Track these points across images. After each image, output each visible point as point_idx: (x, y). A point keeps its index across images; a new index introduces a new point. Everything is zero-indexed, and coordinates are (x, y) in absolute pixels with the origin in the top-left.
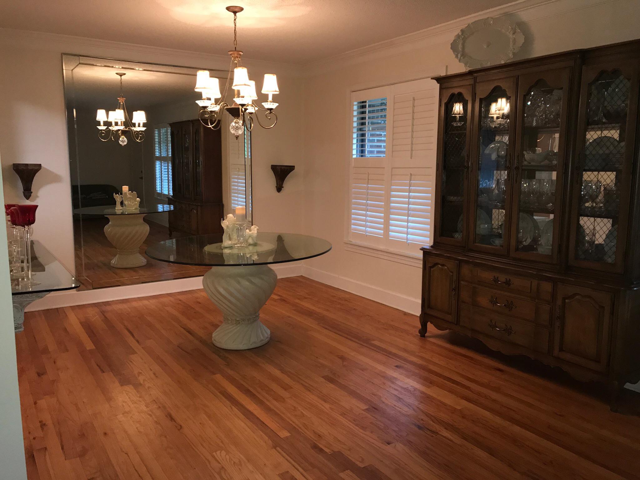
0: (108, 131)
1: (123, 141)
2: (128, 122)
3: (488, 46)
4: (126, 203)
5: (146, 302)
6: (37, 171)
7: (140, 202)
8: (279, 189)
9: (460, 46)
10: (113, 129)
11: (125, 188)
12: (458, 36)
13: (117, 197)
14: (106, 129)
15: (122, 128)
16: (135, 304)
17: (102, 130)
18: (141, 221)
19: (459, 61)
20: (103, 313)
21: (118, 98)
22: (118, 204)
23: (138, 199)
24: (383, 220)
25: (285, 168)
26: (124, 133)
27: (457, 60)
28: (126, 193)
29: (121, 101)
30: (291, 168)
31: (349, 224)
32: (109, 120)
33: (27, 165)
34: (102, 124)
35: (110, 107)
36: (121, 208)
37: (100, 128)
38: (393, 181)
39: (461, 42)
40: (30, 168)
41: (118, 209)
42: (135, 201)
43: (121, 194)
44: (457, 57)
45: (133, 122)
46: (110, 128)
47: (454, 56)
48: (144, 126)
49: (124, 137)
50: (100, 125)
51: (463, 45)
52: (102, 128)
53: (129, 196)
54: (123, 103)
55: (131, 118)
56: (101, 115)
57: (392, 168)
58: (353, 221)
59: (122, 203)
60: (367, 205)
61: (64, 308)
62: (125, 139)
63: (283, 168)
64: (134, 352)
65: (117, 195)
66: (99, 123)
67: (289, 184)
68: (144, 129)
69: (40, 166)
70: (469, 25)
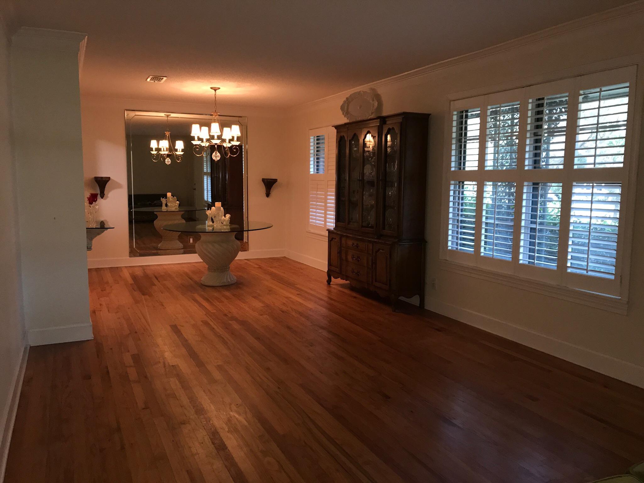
0: (158, 155)
1: (168, 161)
2: (172, 148)
3: (360, 108)
4: (169, 204)
5: (173, 266)
6: (108, 181)
7: (179, 204)
8: (268, 195)
9: (346, 107)
10: (162, 153)
11: (169, 194)
12: (345, 102)
13: (163, 200)
14: (157, 153)
15: (167, 153)
16: (165, 267)
17: (154, 154)
18: (180, 217)
19: (345, 116)
20: (144, 270)
21: (165, 132)
22: (164, 205)
23: (178, 202)
24: (324, 215)
25: (270, 180)
26: (168, 156)
27: (343, 116)
28: (169, 198)
29: (168, 134)
30: (275, 181)
31: (308, 218)
32: (160, 147)
33: (102, 177)
34: (154, 149)
35: (159, 138)
36: (166, 208)
37: (153, 152)
38: (328, 189)
39: (347, 105)
40: (104, 179)
41: (164, 208)
42: (176, 203)
43: (166, 198)
44: (343, 114)
45: (176, 148)
46: (160, 152)
47: (342, 113)
48: (182, 151)
49: (169, 159)
50: (152, 151)
51: (348, 106)
52: (154, 152)
53: (171, 200)
54: (169, 135)
55: (174, 145)
56: (154, 144)
57: (328, 181)
58: (311, 217)
59: (166, 205)
60: (317, 205)
61: (122, 268)
62: (170, 160)
63: (268, 180)
64: (155, 285)
65: (163, 199)
66: (152, 149)
67: (274, 192)
68: (182, 153)
69: (109, 178)
70: (351, 95)
